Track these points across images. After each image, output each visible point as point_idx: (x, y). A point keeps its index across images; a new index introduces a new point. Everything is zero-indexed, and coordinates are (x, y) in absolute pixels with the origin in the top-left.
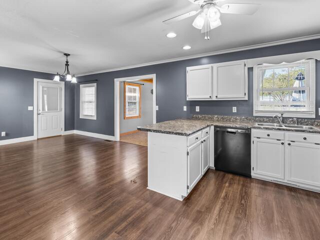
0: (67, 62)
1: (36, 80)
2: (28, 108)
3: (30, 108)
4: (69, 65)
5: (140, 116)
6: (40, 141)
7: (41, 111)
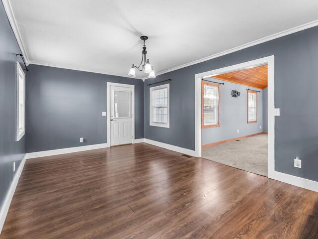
0: (145, 48)
1: (109, 84)
2: (102, 113)
3: (104, 114)
4: (146, 52)
5: (218, 125)
6: (113, 149)
7: (113, 117)
